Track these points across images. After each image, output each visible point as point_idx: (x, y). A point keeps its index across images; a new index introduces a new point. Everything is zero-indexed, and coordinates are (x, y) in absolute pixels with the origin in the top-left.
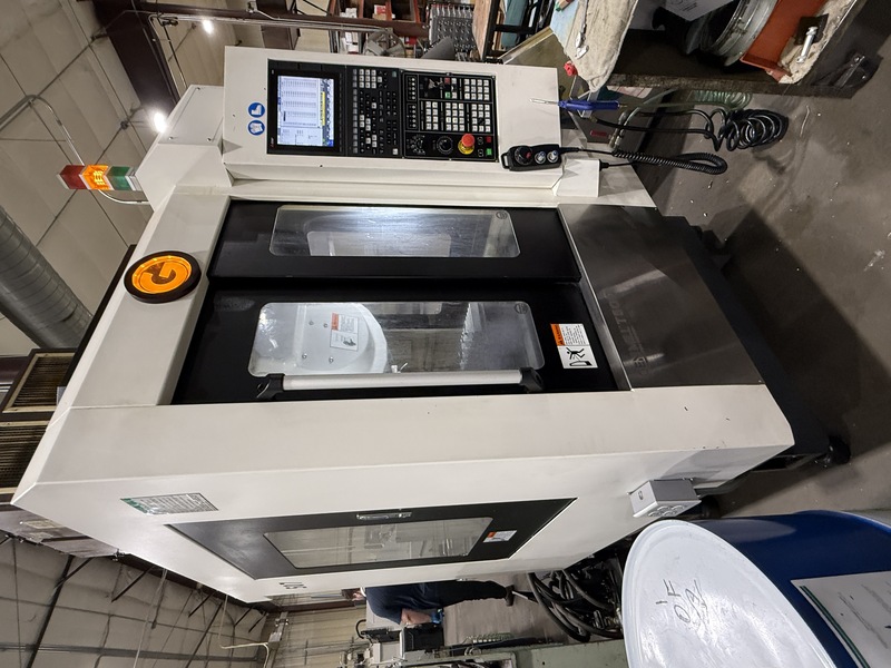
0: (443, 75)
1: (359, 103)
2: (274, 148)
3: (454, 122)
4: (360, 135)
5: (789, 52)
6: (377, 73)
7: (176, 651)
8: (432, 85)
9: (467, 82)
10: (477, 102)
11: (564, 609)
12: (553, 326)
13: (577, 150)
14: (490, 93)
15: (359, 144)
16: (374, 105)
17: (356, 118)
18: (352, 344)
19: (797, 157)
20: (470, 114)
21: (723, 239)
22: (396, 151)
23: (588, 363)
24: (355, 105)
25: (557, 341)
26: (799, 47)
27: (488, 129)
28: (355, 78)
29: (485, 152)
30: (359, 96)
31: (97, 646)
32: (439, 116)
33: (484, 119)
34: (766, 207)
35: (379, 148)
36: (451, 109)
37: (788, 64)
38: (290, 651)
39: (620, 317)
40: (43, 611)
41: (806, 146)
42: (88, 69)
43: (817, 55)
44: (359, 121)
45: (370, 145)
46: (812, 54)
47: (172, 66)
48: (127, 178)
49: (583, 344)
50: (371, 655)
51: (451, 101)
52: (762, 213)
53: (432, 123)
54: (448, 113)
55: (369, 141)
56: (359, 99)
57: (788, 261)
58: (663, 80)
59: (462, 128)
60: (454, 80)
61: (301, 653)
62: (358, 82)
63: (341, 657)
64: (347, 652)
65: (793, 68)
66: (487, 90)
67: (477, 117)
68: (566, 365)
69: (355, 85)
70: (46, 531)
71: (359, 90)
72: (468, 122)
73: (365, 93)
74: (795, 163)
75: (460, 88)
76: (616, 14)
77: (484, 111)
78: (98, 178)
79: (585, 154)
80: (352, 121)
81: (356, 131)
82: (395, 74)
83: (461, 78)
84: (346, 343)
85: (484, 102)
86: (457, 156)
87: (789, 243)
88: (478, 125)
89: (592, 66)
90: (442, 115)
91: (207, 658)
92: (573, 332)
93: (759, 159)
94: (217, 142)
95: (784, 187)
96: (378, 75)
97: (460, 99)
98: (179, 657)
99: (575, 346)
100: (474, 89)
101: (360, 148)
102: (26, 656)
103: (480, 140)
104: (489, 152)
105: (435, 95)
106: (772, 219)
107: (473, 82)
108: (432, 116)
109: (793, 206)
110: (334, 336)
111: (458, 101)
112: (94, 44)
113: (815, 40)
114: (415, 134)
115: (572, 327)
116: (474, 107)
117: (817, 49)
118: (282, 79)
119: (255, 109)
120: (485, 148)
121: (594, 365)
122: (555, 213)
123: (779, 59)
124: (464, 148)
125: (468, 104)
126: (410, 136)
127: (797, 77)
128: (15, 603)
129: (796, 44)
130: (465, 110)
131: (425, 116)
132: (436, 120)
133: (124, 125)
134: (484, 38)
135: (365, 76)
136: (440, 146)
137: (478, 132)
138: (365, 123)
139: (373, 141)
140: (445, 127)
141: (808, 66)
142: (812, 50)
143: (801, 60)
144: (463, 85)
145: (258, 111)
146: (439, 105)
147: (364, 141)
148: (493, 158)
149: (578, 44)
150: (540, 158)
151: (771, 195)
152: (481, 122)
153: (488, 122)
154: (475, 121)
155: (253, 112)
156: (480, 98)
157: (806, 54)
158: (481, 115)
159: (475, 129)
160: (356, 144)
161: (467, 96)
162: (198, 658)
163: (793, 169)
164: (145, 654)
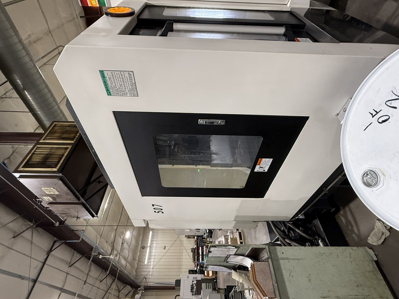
31: (60, 287)
40: (41, 264)
70: (50, 196)
102: (31, 284)
164: (80, 296)
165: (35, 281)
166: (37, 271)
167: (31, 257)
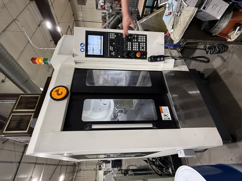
0: (133, 35)
1: (110, 43)
2: (87, 56)
3: (135, 48)
4: (110, 52)
5: (231, 32)
6: (115, 34)
7: (54, 163)
8: (130, 38)
9: (139, 36)
10: (142, 42)
11: (156, 167)
12: (160, 107)
13: (169, 56)
14: (145, 40)
15: (110, 54)
16: (114, 43)
17: (109, 47)
18: (105, 104)
19: (230, 58)
20: (140, 46)
21: (206, 76)
22: (119, 56)
23: (169, 119)
24: (109, 43)
25: (161, 112)
26: (234, 31)
27: (145, 50)
28: (109, 36)
29: (143, 57)
30: (110, 41)
31: (35, 162)
32: (131, 46)
33: (143, 47)
34: (219, 70)
35: (115, 55)
36: (135, 44)
37: (230, 35)
38: (82, 164)
39: (178, 106)
40: (22, 154)
41: (232, 55)
42: (29, 10)
43: (239, 35)
44: (110, 48)
45: (112, 55)
46: (238, 34)
47: (51, 8)
48: (48, 61)
49: (168, 112)
50: (103, 166)
51: (135, 42)
52: (218, 71)
53: (129, 49)
54: (134, 45)
55: (112, 53)
56: (110, 42)
57: (224, 86)
58: (194, 40)
59: (137, 50)
60: (136, 36)
61: (85, 164)
62: (110, 37)
63: (95, 166)
64: (97, 165)
65: (232, 37)
66: (145, 39)
67: (142, 47)
68: (163, 119)
69: (109, 38)
70: (24, 140)
71: (110, 39)
72: (139, 48)
73: (111, 40)
74: (229, 60)
75: (137, 38)
76: (184, 25)
77: (144, 45)
78: (40, 61)
79: (171, 57)
80: (108, 48)
81: (109, 51)
82: (120, 35)
83: (138, 35)
84: (104, 104)
85: (144, 42)
86: (136, 58)
87: (225, 81)
88: (142, 49)
89: (175, 36)
90: (132, 46)
91: (62, 165)
92: (165, 109)
93: (218, 56)
94: (72, 54)
95: (225, 65)
96: (115, 35)
97: (137, 42)
98: (55, 165)
99: (166, 113)
100: (141, 39)
101: (110, 55)
102: (18, 164)
103: (142, 53)
104: (144, 57)
105: (130, 40)
106: (220, 73)
107: (141, 37)
108: (129, 46)
109: (227, 71)
110: (101, 102)
111: (136, 42)
112: (30, 3)
113: (239, 30)
114: (125, 51)
115: (165, 107)
116: (141, 44)
117: (239, 33)
118: (89, 36)
119: (82, 45)
120: (143, 55)
121: (171, 119)
122: (161, 72)
123: (228, 34)
124: (138, 55)
125: (139, 43)
126: (123, 52)
127: (233, 40)
128: (15, 152)
129: (233, 31)
130: (138, 45)
131: (127, 46)
132: (130, 47)
133: (39, 26)
134: (142, 11)
135: (111, 35)
136: (131, 55)
137: (142, 51)
138: (111, 48)
139: (113, 54)
140: (133, 49)
141: (236, 37)
142: (238, 33)
143: (234, 35)
144: (138, 37)
145: (83, 45)
146: (131, 43)
147: (111, 54)
148: (145, 58)
149: (171, 28)
150: (159, 59)
151: (221, 67)
152: (143, 48)
153: (144, 48)
154: (141, 48)
155: (82, 46)
156: (143, 41)
157: (236, 34)
158: (143, 46)
159: (141, 50)
160: (109, 54)
161: (139, 41)
162: (60, 165)
163: (228, 61)
164: (46, 164)
165: (20, 163)
166: (20, 158)
167: (15, 151)
